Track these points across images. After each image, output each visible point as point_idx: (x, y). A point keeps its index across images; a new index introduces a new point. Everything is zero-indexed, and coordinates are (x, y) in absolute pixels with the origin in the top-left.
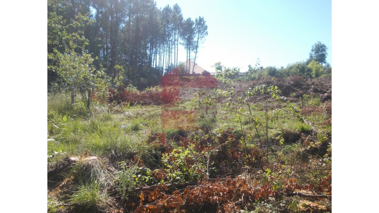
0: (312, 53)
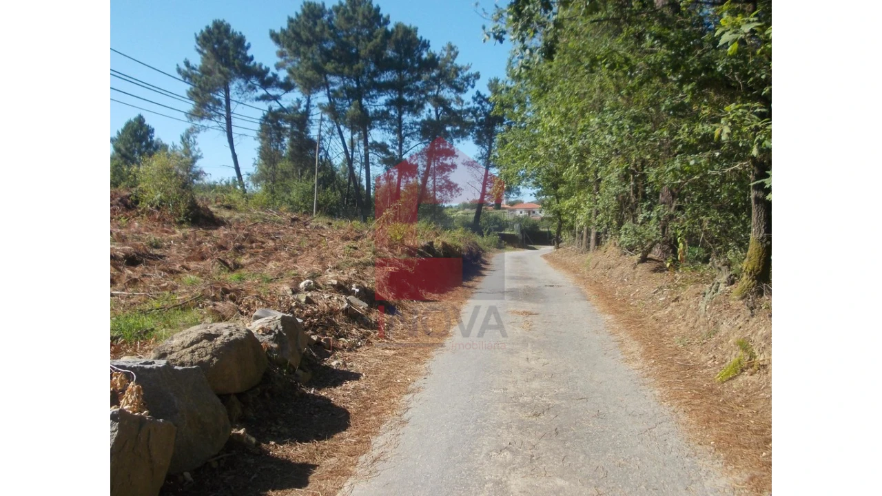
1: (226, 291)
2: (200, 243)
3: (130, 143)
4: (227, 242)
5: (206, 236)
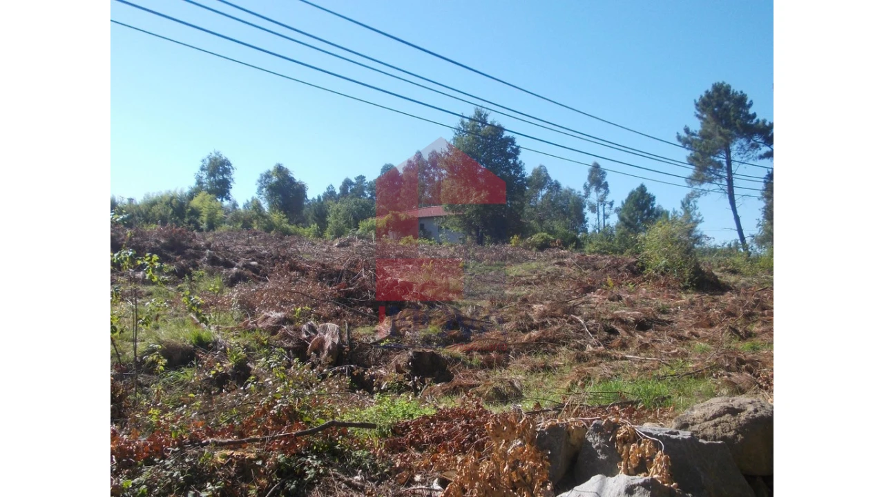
0: (201, 175)
1: (741, 362)
2: (707, 309)
3: (633, 212)
4: (736, 309)
5: (713, 301)
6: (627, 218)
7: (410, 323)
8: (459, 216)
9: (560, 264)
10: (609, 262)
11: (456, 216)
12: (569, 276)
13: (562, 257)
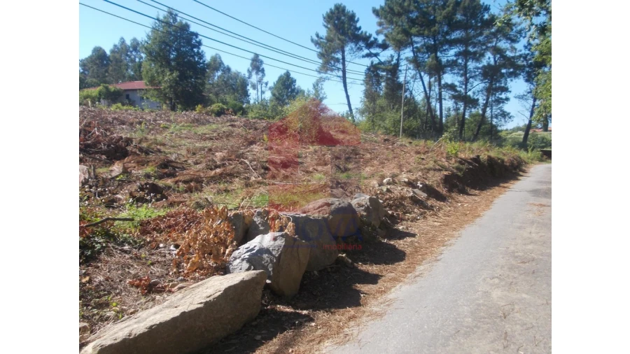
3: (281, 90)
6: (277, 94)
7: (134, 165)
8: (157, 90)
9: (232, 126)
10: (264, 125)
11: (155, 89)
12: (239, 134)
13: (233, 121)
